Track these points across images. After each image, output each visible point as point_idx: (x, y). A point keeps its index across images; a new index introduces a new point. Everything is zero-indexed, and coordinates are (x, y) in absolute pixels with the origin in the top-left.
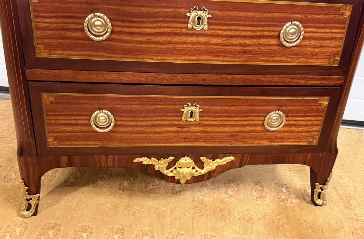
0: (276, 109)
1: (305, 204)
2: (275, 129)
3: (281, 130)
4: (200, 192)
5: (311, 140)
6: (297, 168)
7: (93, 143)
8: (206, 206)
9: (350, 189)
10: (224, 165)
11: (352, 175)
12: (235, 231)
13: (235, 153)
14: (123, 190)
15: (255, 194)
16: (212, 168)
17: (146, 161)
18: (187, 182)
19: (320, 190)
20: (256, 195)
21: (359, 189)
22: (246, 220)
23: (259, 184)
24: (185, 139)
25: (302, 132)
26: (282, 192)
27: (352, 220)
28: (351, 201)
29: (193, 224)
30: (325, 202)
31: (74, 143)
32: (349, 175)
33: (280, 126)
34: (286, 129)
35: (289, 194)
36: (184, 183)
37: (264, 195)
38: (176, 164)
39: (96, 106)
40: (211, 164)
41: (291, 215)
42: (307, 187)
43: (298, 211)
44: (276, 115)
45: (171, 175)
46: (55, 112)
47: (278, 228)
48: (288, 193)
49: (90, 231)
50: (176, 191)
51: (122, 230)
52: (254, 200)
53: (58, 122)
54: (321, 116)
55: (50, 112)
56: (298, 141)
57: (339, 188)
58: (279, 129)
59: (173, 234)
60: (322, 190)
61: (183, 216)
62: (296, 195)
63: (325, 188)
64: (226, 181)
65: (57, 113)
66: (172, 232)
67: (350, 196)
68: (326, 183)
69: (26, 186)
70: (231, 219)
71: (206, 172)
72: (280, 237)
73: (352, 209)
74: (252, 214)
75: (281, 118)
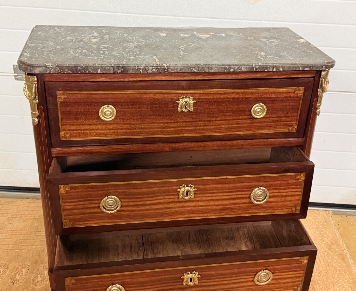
0: (264, 269)
2: (264, 283)
3: (269, 283)
25: (288, 283)
33: (269, 280)
75: (268, 275)
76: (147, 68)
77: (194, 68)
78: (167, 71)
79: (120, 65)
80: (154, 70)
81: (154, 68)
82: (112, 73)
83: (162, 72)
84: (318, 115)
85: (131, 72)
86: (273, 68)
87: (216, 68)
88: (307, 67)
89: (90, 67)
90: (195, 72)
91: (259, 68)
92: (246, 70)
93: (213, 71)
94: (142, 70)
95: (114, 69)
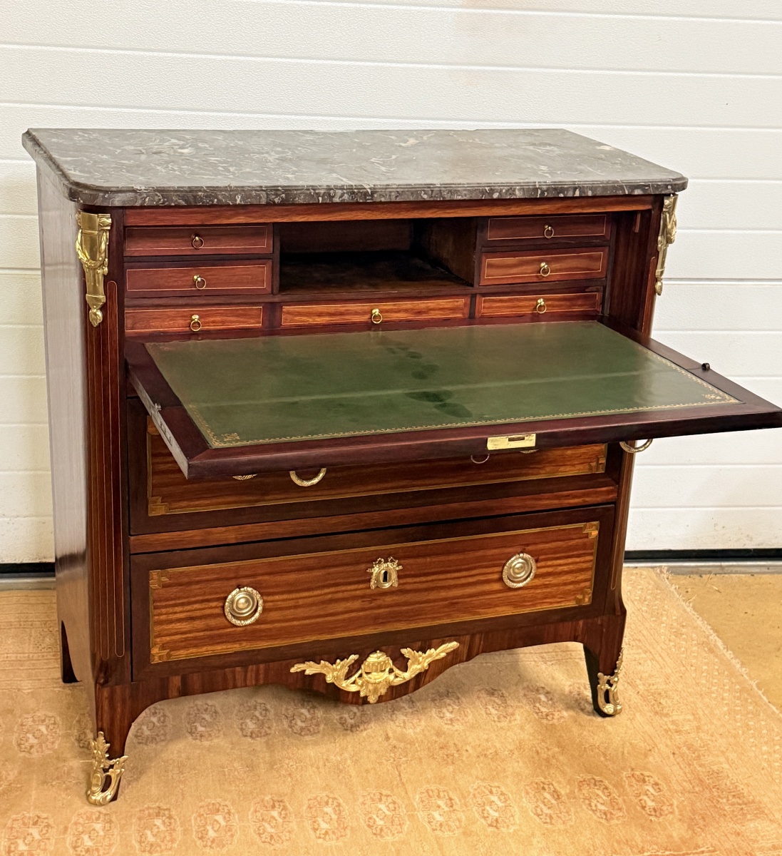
0: (519, 551)
1: (585, 718)
2: (521, 585)
3: (530, 585)
4: (392, 721)
5: (580, 597)
6: (557, 655)
7: (224, 647)
8: (412, 743)
9: (658, 680)
10: (443, 658)
11: (657, 657)
12: (477, 778)
13: (460, 636)
14: (251, 736)
15: (493, 711)
16: (423, 667)
17: (311, 669)
18: (381, 699)
19: (607, 686)
20: (496, 712)
21: (672, 679)
22: (490, 757)
23: (496, 693)
24: (376, 620)
25: (565, 584)
26: (540, 702)
27: (669, 733)
28: (662, 701)
29: (400, 775)
30: (619, 707)
31: (194, 650)
32: (651, 657)
33: (529, 579)
34: (538, 582)
35: (554, 703)
36: (375, 701)
37: (510, 710)
38: (363, 667)
39: (234, 582)
40: (421, 659)
41: (565, 738)
42: (582, 688)
43: (575, 729)
44: (520, 560)
45: (353, 688)
46: (167, 600)
47: (548, 762)
48: (550, 702)
49: (226, 811)
50: (349, 726)
51: (281, 801)
52: (494, 721)
53: (171, 617)
54: (591, 554)
55: (160, 601)
56: (559, 600)
57: (638, 682)
58: (527, 583)
59: (372, 796)
60: (611, 685)
61: (378, 765)
62: (566, 704)
63: (615, 681)
64: (433, 696)
65: (171, 603)
66: (369, 794)
67: (660, 694)
68: (616, 671)
69: (107, 742)
70: (464, 759)
71: (413, 676)
72: (554, 776)
73: (667, 715)
74: (498, 745)
75: (528, 564)
76: (332, 192)
77: (423, 192)
78: (370, 198)
79: (278, 186)
80: (346, 197)
81: (345, 191)
82: (263, 203)
83: (361, 201)
84: (659, 294)
85: (301, 202)
86: (575, 189)
87: (465, 190)
88: (638, 187)
89: (221, 191)
90: (425, 202)
91: (547, 190)
92: (524, 194)
93: (459, 198)
94: (322, 197)
95: (267, 194)
